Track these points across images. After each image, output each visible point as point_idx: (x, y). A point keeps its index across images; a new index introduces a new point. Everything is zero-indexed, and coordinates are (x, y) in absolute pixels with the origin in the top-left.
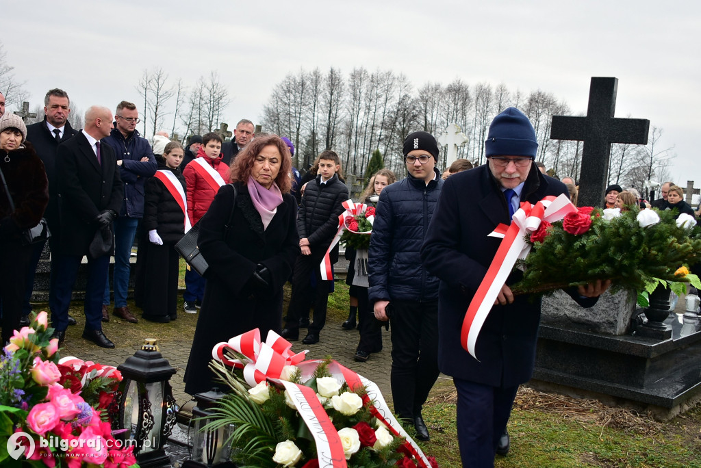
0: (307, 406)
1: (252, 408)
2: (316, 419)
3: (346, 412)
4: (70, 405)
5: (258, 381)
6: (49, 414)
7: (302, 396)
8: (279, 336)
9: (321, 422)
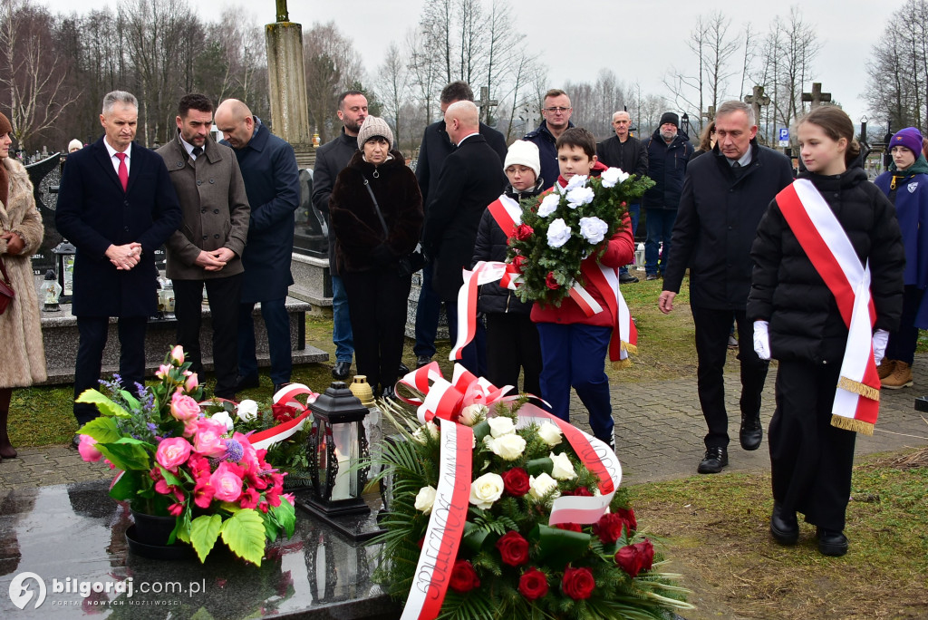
0: (454, 445)
1: (409, 449)
2: (455, 461)
3: (505, 456)
4: (215, 441)
5: (427, 419)
6: (178, 449)
7: (455, 435)
8: (465, 370)
9: (458, 466)
